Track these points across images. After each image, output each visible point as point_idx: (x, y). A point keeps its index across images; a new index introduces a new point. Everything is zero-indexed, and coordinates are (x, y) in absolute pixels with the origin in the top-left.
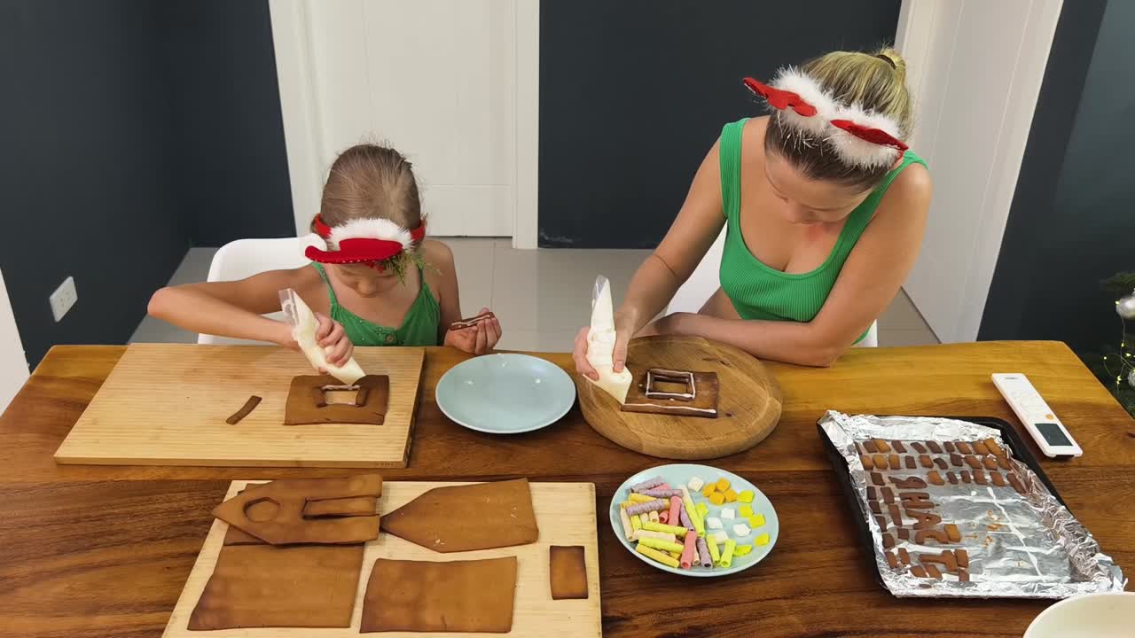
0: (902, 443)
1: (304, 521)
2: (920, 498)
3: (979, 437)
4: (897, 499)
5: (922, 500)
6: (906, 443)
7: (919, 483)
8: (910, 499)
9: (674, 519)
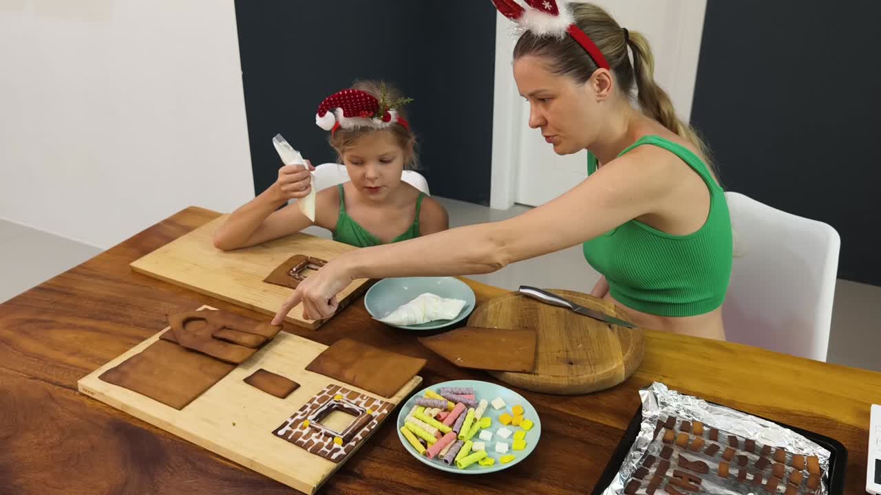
0: (719, 432)
1: (211, 339)
2: (690, 480)
3: (805, 452)
4: (670, 474)
5: (693, 483)
6: (724, 434)
7: (703, 468)
8: (682, 477)
9: (450, 420)
